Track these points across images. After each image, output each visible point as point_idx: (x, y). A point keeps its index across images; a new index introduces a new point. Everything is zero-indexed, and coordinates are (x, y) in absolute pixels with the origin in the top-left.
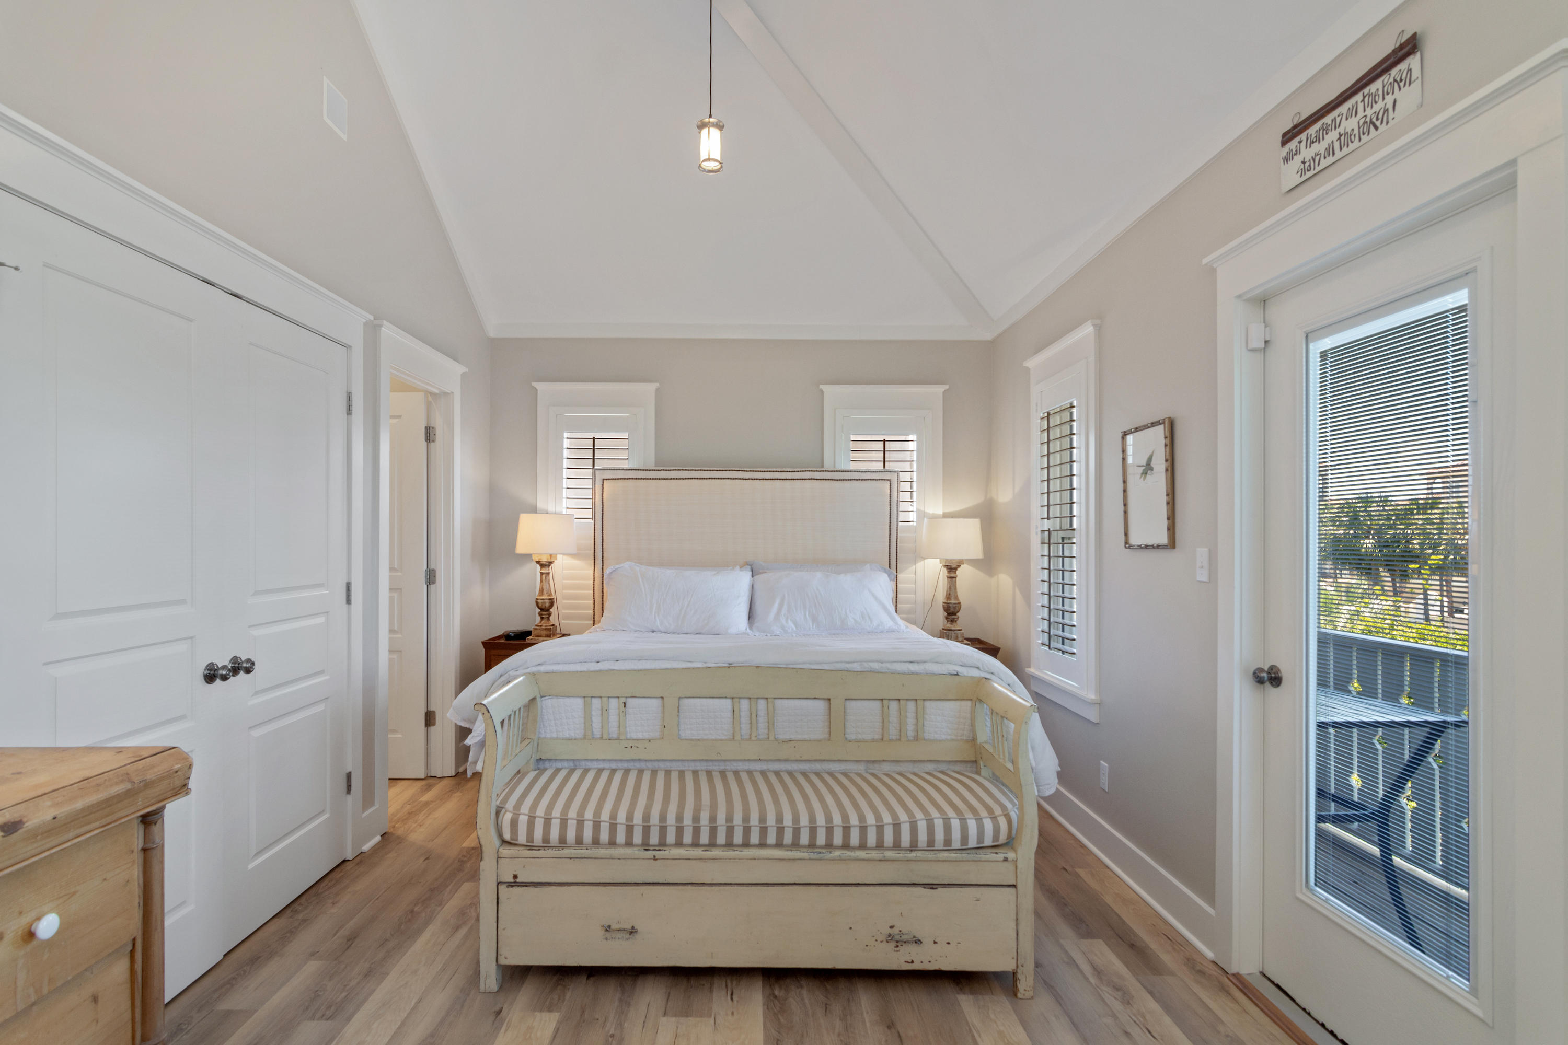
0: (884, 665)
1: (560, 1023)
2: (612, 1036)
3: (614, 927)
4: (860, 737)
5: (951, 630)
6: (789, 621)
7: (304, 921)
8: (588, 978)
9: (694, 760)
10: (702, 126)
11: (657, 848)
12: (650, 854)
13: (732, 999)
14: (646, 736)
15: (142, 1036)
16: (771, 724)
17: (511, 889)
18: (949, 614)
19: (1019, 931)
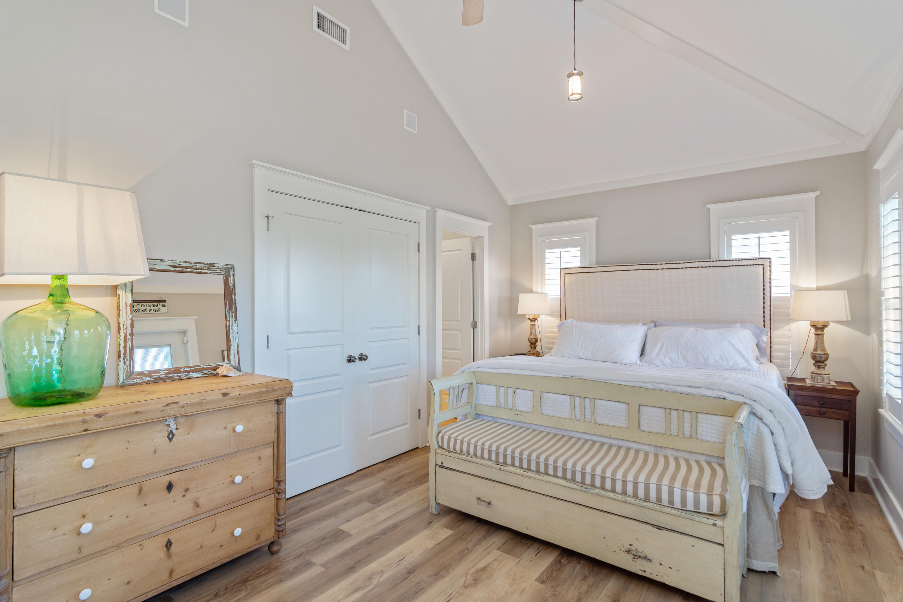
0: (668, 387)
1: (451, 535)
2: (468, 549)
3: (482, 499)
4: (650, 430)
5: (817, 374)
6: (666, 358)
7: (390, 466)
8: (476, 523)
9: (551, 427)
10: (570, 75)
11: (502, 465)
12: (498, 467)
13: (536, 555)
14: (526, 410)
15: (277, 476)
16: (593, 413)
17: (440, 468)
18: (817, 362)
19: (726, 577)
